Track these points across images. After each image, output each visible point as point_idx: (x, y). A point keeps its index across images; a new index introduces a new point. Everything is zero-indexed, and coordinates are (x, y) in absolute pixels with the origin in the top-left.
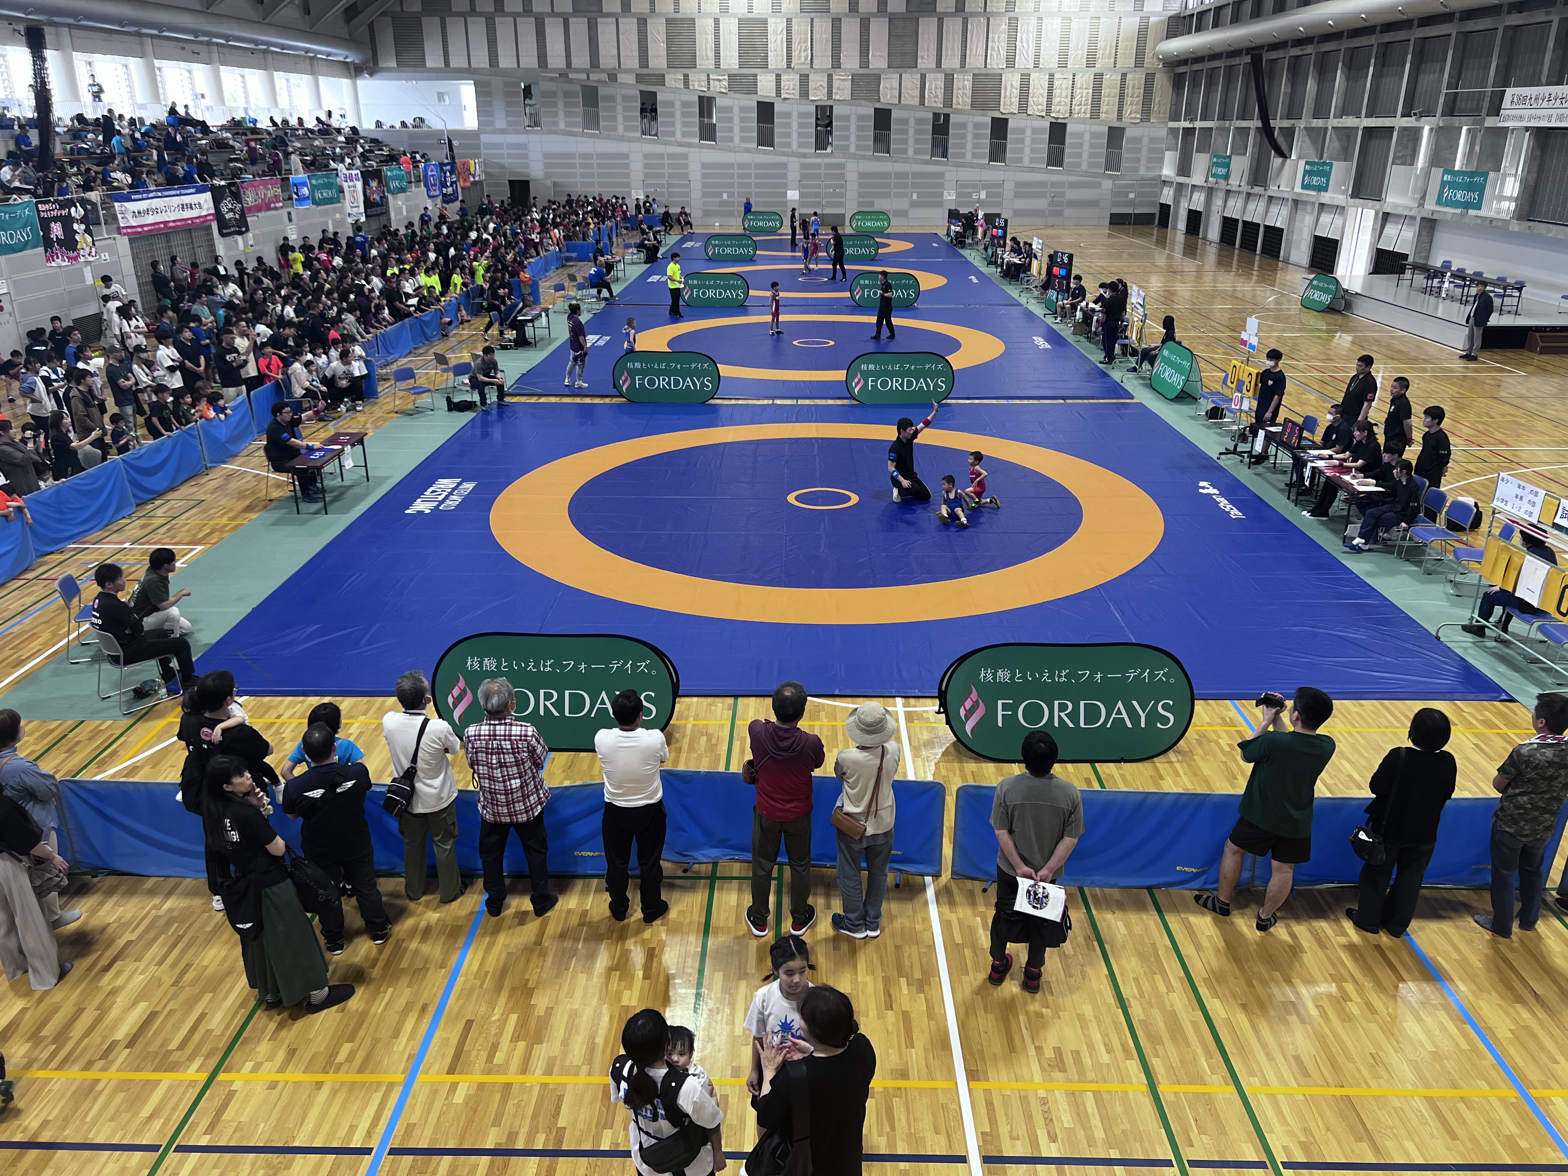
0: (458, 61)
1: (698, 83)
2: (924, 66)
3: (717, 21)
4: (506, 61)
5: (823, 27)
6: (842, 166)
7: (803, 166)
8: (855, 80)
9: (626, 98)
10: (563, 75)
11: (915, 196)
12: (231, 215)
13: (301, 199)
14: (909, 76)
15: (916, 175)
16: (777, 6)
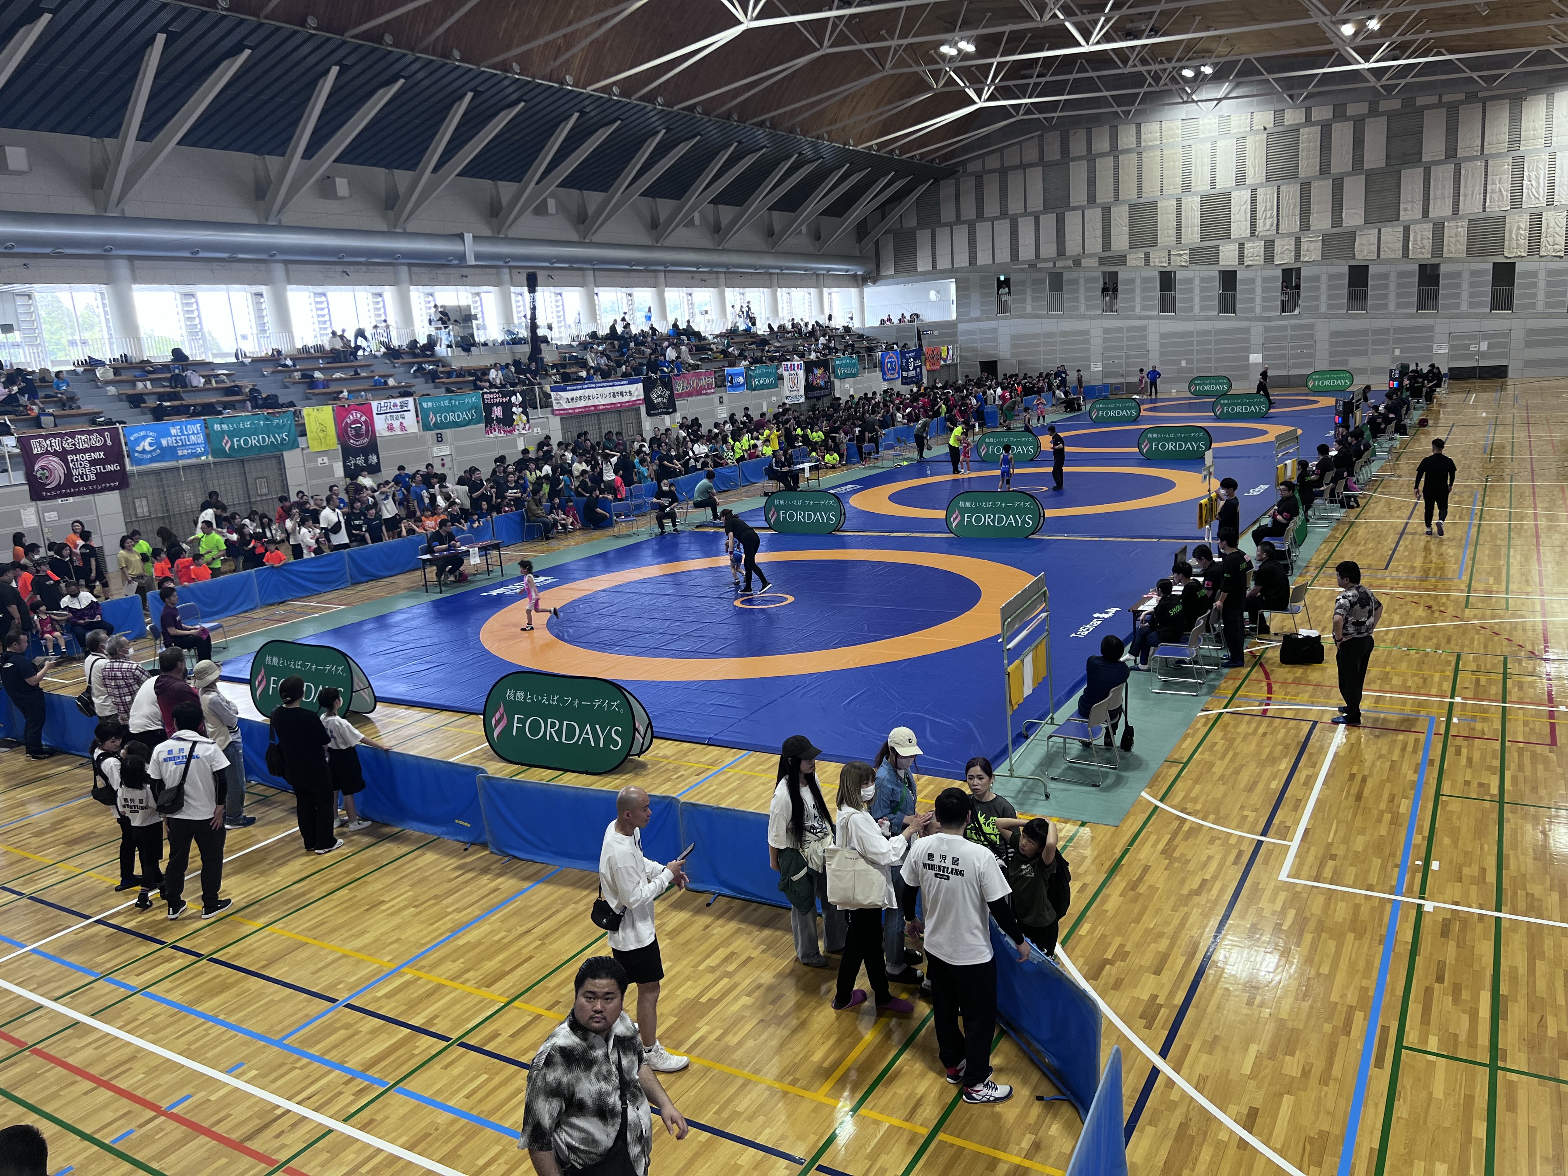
0: (943, 263)
1: (1159, 260)
2: (1407, 218)
3: (1179, 200)
4: (984, 258)
5: (1291, 193)
6: (1311, 327)
7: (1267, 329)
8: (1327, 240)
9: (1088, 280)
10: (1033, 266)
11: (1397, 352)
12: (659, 400)
13: (735, 386)
14: (1389, 230)
15: (1397, 330)
16: (1240, 179)
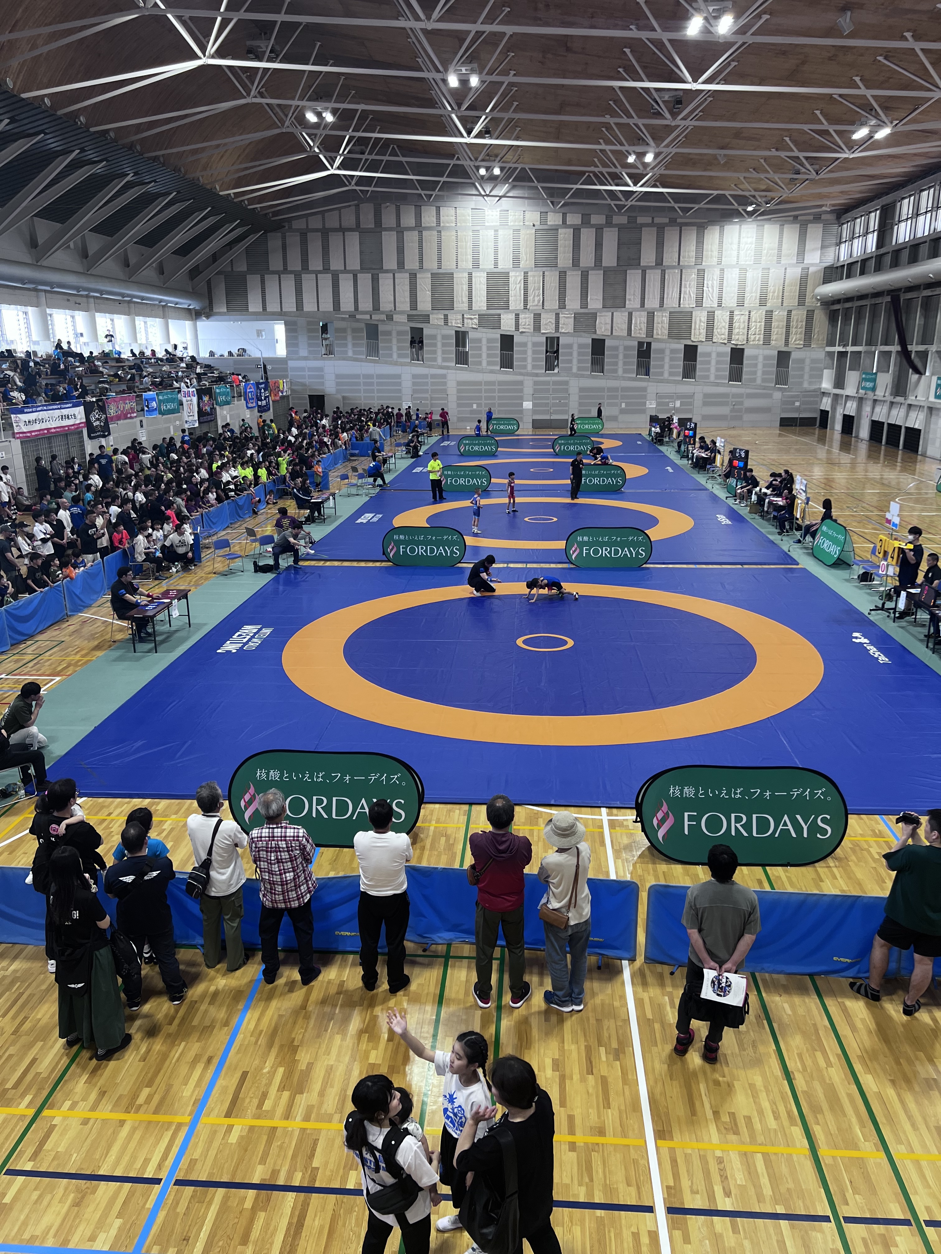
0: (273, 307)
1: (455, 321)
2: (631, 306)
3: (470, 274)
4: (309, 306)
5: (552, 278)
6: (566, 383)
7: (536, 383)
8: (577, 317)
9: (399, 333)
10: (352, 316)
11: (623, 405)
12: (98, 423)
13: (151, 411)
14: (619, 314)
15: (624, 389)
16: (516, 262)
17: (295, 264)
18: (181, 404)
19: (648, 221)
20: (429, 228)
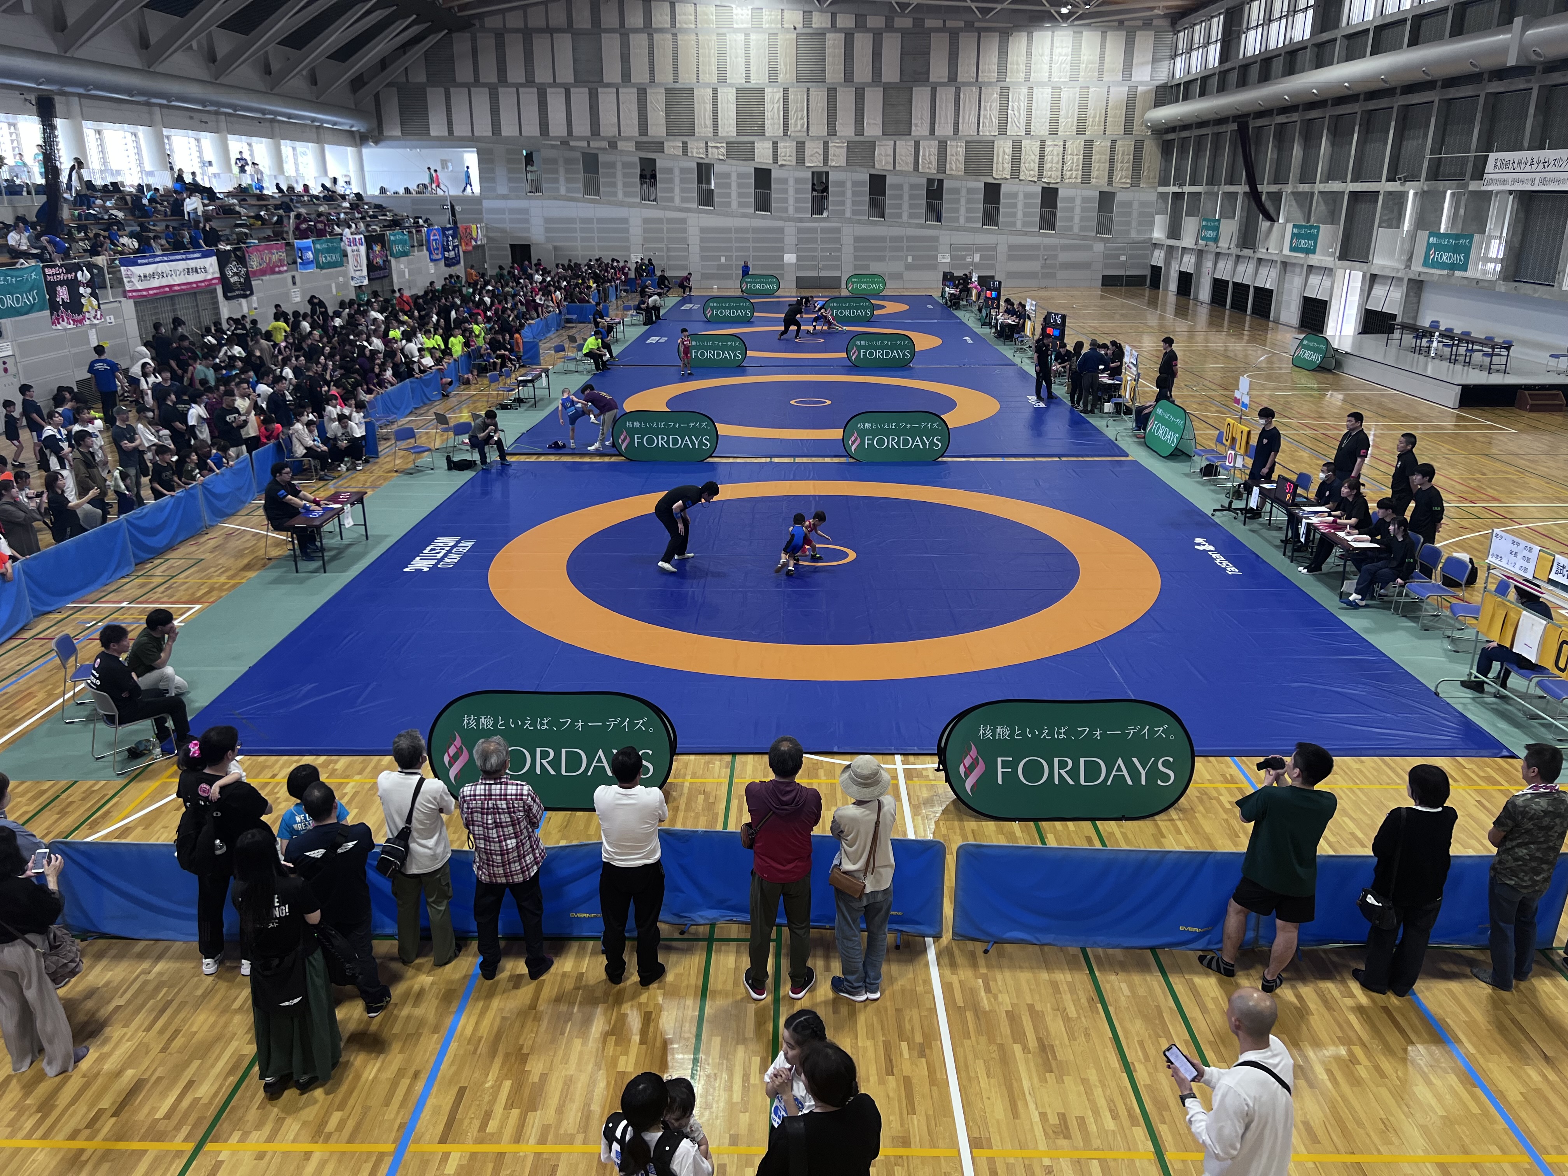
0: (461, 129)
1: (696, 150)
2: (918, 133)
3: (715, 90)
4: (509, 129)
5: (819, 97)
6: (838, 230)
7: (800, 230)
8: (851, 147)
9: (626, 165)
10: (565, 143)
11: (910, 259)
12: (236, 279)
13: (306, 263)
14: (903, 143)
15: (910, 239)
16: (773, 76)
17: (489, 74)
18: (345, 255)
19: (939, 23)
20: (661, 30)
